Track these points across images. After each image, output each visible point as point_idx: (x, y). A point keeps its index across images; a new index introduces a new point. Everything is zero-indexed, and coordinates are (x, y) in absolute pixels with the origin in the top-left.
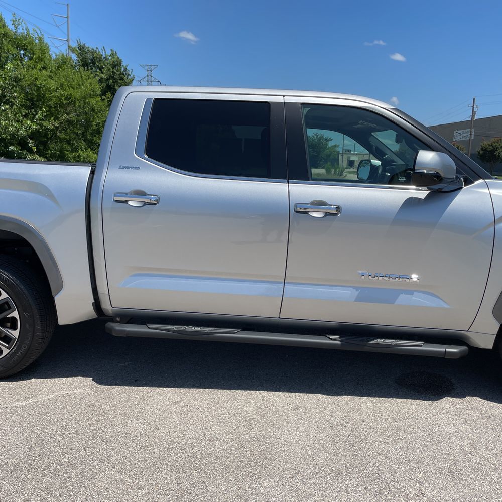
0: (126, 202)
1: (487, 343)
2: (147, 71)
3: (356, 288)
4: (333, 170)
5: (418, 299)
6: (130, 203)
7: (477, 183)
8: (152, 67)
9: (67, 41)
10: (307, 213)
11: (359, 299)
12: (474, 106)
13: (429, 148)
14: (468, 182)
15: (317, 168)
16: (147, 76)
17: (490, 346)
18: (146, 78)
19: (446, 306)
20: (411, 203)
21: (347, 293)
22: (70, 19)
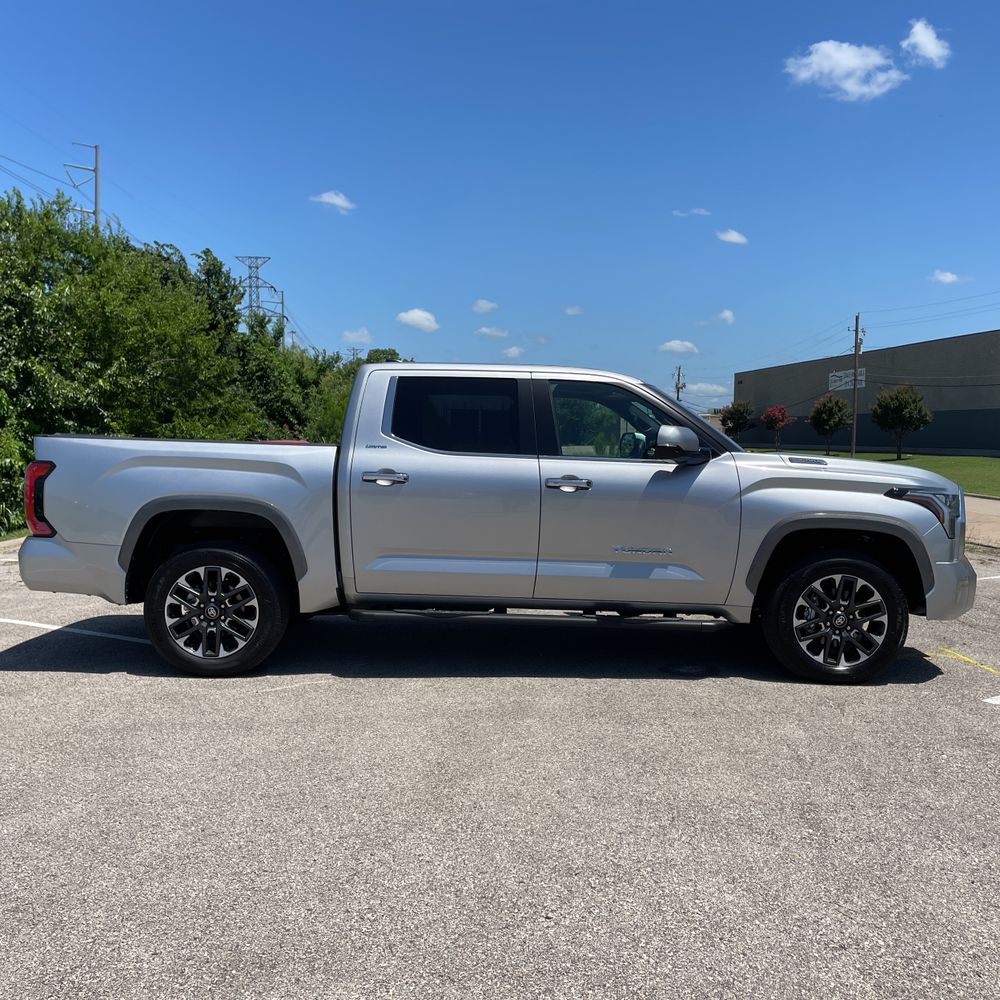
0: (375, 481)
1: (743, 616)
2: (250, 267)
3: (611, 564)
4: (608, 447)
5: (673, 573)
6: (378, 482)
7: (723, 455)
8: (260, 261)
9: (94, 213)
10: (558, 487)
11: (614, 574)
12: (857, 328)
13: (675, 422)
14: (716, 455)
15: (579, 444)
16: (250, 277)
17: (747, 620)
18: (248, 281)
19: (701, 579)
20: (659, 476)
21: (602, 570)
22: (99, 174)
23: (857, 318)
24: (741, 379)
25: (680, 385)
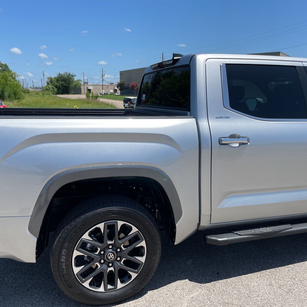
23: (163, 54)
24: (122, 73)
25: (103, 75)
